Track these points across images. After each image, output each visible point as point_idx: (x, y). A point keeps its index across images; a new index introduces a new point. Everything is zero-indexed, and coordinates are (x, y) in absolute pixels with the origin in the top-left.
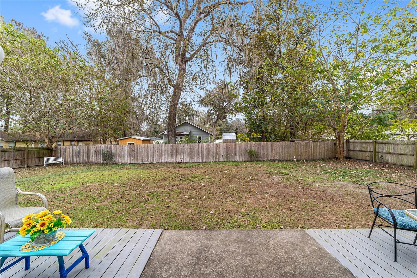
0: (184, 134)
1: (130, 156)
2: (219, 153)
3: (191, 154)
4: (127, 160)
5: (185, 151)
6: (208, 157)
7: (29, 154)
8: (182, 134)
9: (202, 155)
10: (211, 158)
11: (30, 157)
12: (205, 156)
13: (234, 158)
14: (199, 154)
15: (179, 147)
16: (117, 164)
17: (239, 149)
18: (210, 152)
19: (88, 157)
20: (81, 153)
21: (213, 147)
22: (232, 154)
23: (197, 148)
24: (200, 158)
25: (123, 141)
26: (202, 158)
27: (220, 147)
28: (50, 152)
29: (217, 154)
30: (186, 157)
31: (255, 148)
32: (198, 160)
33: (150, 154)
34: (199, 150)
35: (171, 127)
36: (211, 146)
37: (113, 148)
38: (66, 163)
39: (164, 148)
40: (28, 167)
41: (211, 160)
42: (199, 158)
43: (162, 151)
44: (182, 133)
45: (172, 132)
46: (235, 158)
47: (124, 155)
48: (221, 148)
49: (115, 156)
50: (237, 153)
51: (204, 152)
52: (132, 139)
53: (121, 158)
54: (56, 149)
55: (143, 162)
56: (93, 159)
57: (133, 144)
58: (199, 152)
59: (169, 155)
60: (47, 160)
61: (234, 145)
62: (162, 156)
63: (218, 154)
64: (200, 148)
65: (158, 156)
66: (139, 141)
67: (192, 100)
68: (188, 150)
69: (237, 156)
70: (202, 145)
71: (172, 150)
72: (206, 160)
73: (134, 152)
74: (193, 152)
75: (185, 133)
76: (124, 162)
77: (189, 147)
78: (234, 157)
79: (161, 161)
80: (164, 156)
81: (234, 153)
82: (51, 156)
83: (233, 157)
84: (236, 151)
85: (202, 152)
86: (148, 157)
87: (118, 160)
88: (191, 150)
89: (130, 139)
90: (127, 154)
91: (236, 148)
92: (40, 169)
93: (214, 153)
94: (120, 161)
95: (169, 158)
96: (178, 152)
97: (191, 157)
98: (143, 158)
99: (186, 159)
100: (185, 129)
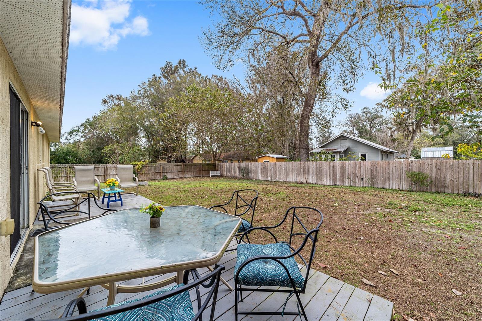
0: (336, 151)
1: (262, 173)
2: (359, 174)
3: (320, 174)
4: (259, 177)
5: (313, 171)
6: (342, 180)
7: (203, 168)
8: (334, 151)
9: (334, 176)
10: (347, 182)
11: (203, 170)
12: (338, 177)
13: (385, 184)
14: (330, 175)
15: (306, 165)
16: (251, 179)
17: (394, 171)
18: (345, 173)
19: (235, 172)
20: (231, 169)
21: (349, 166)
22: (382, 178)
23: (328, 167)
24: (332, 179)
25: (260, 159)
26: (334, 180)
27: (360, 167)
28: (215, 167)
29: (355, 175)
30: (314, 178)
31: (431, 171)
32: (329, 183)
33: (278, 172)
34: (330, 169)
35: (302, 143)
36: (347, 164)
37: (250, 165)
38: (222, 176)
39: (290, 166)
40: (203, 176)
41: (347, 183)
42: (330, 179)
43: (289, 170)
44: (336, 149)
45: (303, 149)
46: (387, 183)
47: (257, 171)
48: (362, 168)
49: (251, 172)
50: (391, 176)
51: (336, 173)
52: (267, 157)
53: (255, 174)
54: (218, 164)
55: (272, 179)
56: (237, 174)
57: (268, 162)
58: (330, 172)
59: (296, 174)
60: (212, 173)
61: (384, 164)
62: (289, 175)
63: (357, 177)
64: (331, 168)
65: (285, 175)
66: (273, 159)
67: (334, 108)
68: (316, 169)
69: (391, 182)
70: (334, 164)
71: (299, 168)
72: (340, 183)
73: (265, 170)
74: (322, 172)
75: (339, 150)
76: (258, 178)
77: (318, 166)
78: (385, 182)
79: (287, 181)
80: (290, 175)
81: (384, 176)
82: (215, 170)
83: (383, 182)
84: (389, 173)
85: (333, 173)
86: (276, 175)
87: (253, 176)
88: (320, 169)
89: (266, 157)
90: (259, 171)
91: (389, 169)
92: (208, 178)
93: (352, 174)
94: (255, 177)
95: (296, 177)
96: (304, 171)
97: (321, 178)
98: (272, 175)
99: (314, 180)
100: (342, 145)
